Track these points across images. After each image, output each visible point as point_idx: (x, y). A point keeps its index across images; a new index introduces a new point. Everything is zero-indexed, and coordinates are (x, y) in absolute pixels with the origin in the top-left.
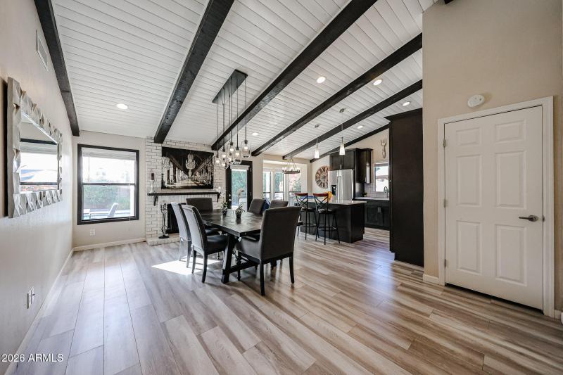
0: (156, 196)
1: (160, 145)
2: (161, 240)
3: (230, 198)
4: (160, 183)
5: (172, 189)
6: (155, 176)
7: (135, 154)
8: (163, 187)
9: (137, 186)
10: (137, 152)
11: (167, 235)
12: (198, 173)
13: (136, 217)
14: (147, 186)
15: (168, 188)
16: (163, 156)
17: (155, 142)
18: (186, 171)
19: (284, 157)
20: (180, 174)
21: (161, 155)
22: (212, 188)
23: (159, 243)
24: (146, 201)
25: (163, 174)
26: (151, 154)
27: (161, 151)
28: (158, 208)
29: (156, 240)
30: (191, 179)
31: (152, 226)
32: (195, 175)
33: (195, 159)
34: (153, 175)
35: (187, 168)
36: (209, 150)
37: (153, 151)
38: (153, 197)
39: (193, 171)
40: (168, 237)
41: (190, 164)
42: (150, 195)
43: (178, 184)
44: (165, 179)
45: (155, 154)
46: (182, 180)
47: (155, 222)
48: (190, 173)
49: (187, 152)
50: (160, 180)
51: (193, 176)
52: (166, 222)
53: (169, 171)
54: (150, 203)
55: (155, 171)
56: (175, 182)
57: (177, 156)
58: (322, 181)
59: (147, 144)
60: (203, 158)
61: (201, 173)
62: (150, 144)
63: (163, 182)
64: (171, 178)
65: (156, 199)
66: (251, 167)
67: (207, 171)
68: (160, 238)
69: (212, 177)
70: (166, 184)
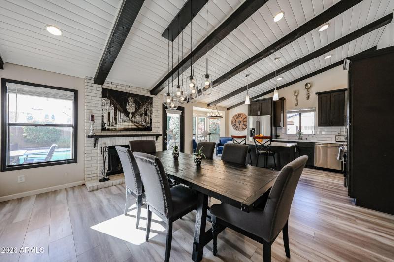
0: (96, 138)
1: (100, 86)
2: (102, 183)
3: (166, 139)
4: (101, 124)
5: (112, 130)
6: (95, 118)
7: (72, 94)
8: (104, 129)
9: (76, 127)
10: (76, 92)
11: (108, 177)
12: (138, 116)
13: (74, 160)
14: (87, 128)
15: (109, 130)
16: (103, 97)
17: (95, 83)
18: (127, 114)
19: (208, 105)
20: (121, 116)
21: (101, 96)
22: (151, 130)
23: (100, 187)
24: (84, 143)
25: (103, 116)
26: (90, 94)
27: (101, 93)
28: (98, 149)
29: (96, 184)
30: (132, 121)
31: (91, 169)
32: (135, 117)
33: (135, 102)
34: (92, 116)
35: (128, 110)
36: (148, 95)
37: (93, 91)
38: (93, 139)
39: (133, 114)
40: (108, 180)
41: (131, 107)
42: (89, 137)
43: (119, 126)
44: (106, 121)
45: (95, 95)
46: (123, 122)
47: (95, 165)
48: (130, 116)
49: (128, 95)
50: (101, 122)
51: (133, 119)
52: (107, 164)
53: (109, 113)
54: (90, 145)
55: (94, 112)
56: (116, 124)
57: (117, 99)
58: (238, 125)
59: (86, 84)
60: (143, 101)
61: (141, 115)
62: (90, 84)
63: (103, 124)
64: (112, 120)
65: (96, 141)
66: (183, 112)
67: (146, 114)
68: (100, 181)
69: (151, 120)
70: (107, 126)
